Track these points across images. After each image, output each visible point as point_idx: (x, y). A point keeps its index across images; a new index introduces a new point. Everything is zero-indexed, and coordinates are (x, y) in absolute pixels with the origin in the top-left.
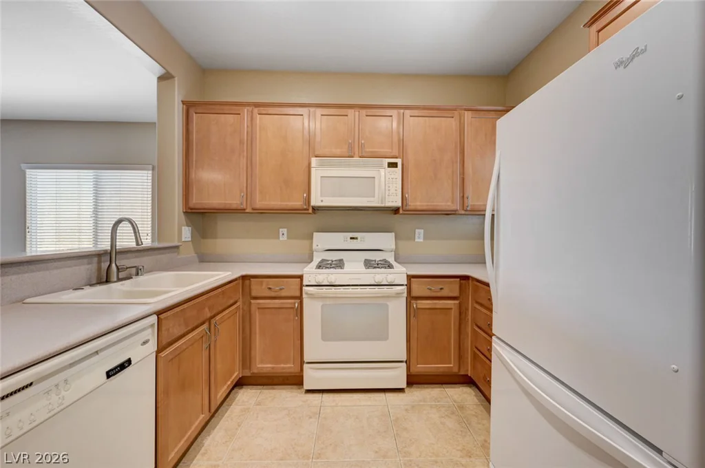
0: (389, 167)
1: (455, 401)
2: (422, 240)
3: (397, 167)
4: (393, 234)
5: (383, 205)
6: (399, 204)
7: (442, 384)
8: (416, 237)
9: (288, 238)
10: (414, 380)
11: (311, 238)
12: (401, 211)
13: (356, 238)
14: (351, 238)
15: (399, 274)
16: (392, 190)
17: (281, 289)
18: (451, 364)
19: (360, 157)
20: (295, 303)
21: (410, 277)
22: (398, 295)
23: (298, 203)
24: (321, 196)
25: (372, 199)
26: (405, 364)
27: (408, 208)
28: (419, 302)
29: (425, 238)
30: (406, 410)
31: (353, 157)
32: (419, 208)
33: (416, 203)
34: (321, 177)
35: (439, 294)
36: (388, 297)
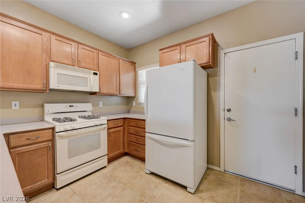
0: (94, 74)
1: (125, 162)
2: (102, 106)
3: (97, 75)
4: (91, 104)
5: (91, 91)
6: (98, 91)
7: (117, 159)
8: (100, 105)
9: (20, 107)
10: (110, 161)
11: (43, 106)
12: (98, 94)
13: (73, 106)
14: (70, 106)
15: (103, 120)
16: (95, 85)
17: (38, 138)
18: (121, 150)
19: (78, 67)
20: (48, 144)
21: (108, 120)
22: (104, 129)
23: (38, 86)
24: (57, 84)
25: (86, 88)
26: (107, 156)
27: (101, 92)
28: (111, 130)
29: (103, 105)
30: (112, 172)
31: (74, 66)
32: (105, 93)
33: (104, 91)
34: (57, 73)
35: (117, 126)
36: (100, 130)
